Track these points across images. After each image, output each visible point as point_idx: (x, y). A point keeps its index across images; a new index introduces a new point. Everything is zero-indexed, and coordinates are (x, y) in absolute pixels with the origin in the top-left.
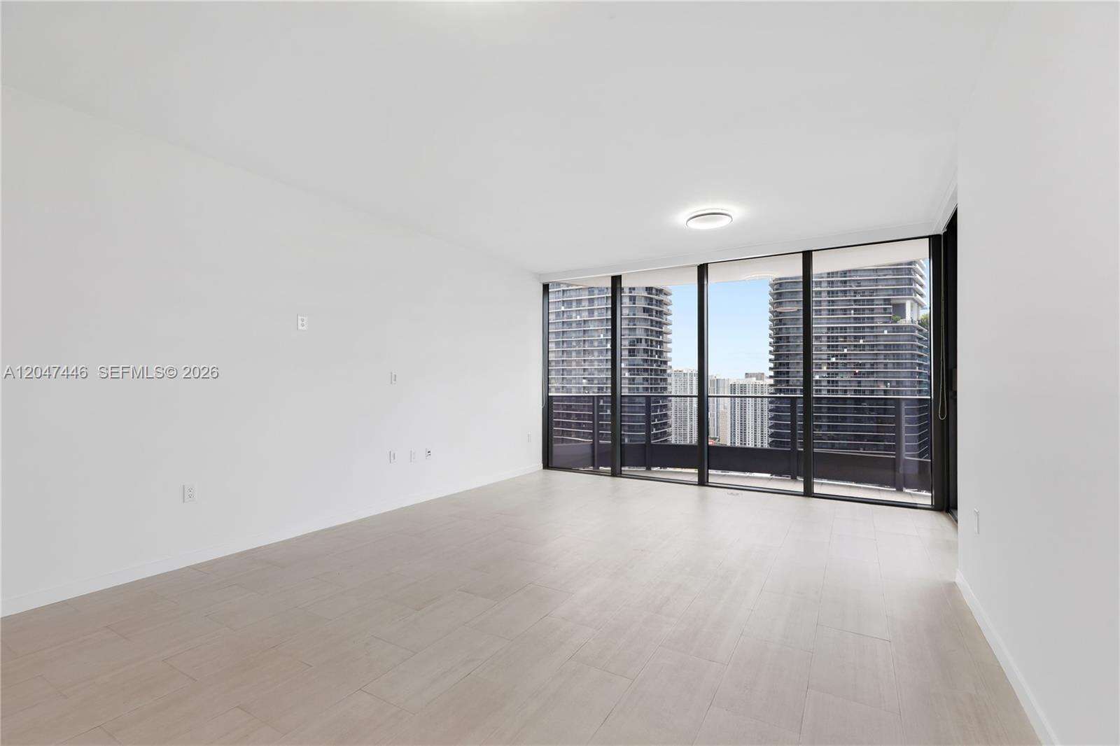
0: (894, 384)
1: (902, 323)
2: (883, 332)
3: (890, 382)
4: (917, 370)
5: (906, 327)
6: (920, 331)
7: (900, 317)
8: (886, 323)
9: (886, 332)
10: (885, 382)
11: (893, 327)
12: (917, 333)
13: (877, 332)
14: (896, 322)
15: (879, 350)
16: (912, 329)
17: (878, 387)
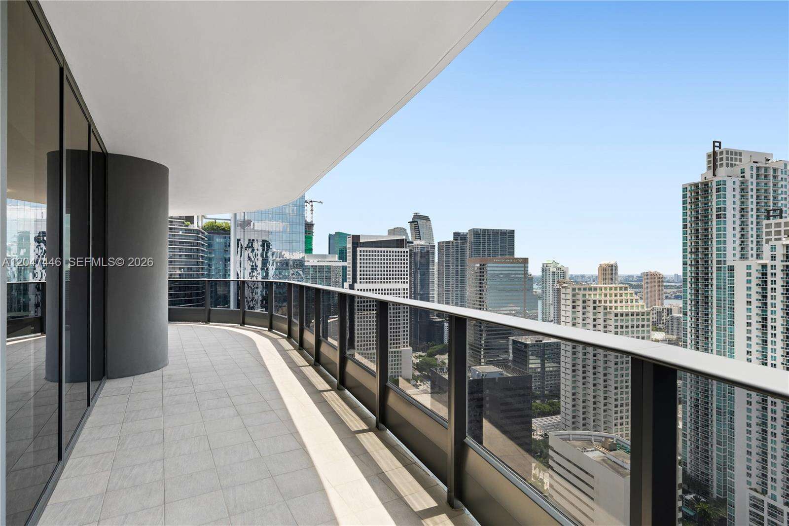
0: (186, 270)
1: (191, 227)
2: (178, 232)
3: (183, 268)
4: (201, 260)
5: (194, 230)
6: (203, 233)
7: (189, 223)
8: (180, 226)
9: (181, 233)
10: (180, 268)
11: (186, 230)
12: (200, 235)
13: (174, 232)
14: (187, 226)
15: (176, 245)
16: (198, 232)
17: (175, 272)
